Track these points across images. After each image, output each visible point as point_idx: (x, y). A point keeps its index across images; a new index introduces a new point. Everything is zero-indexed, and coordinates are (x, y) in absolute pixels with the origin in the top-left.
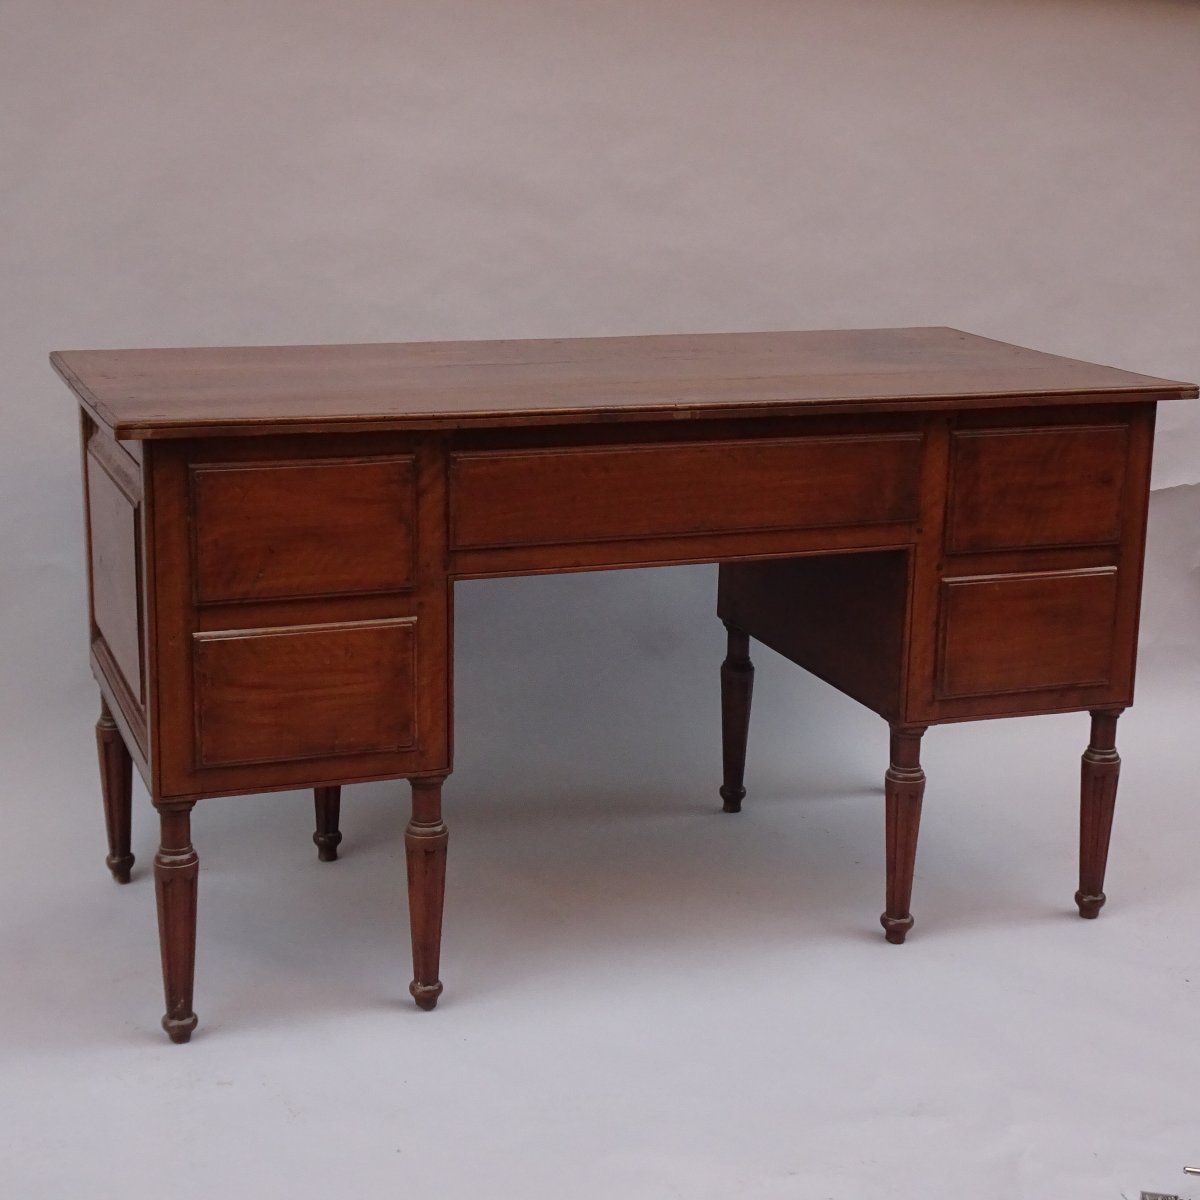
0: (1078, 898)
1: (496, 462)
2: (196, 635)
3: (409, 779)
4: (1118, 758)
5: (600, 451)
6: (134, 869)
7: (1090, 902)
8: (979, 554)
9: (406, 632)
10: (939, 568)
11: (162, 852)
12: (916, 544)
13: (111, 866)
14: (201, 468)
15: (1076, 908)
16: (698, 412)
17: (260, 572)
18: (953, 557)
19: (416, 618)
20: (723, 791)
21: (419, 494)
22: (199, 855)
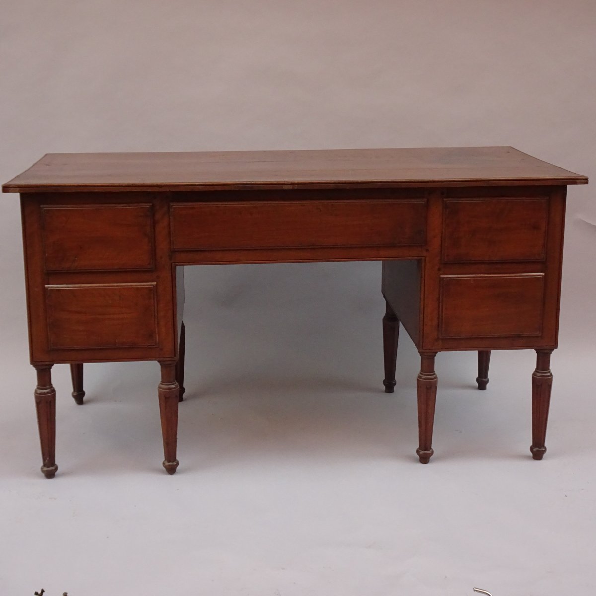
0: (532, 449)
1: (193, 208)
2: (46, 286)
3: (159, 361)
4: (551, 375)
5: (247, 204)
6: (85, 398)
7: (538, 451)
8: (461, 263)
9: (150, 289)
10: (439, 270)
11: (38, 388)
12: (425, 257)
13: (74, 397)
14: (45, 207)
15: (531, 454)
16: (296, 185)
17: (76, 257)
18: (448, 264)
19: (155, 283)
20: (384, 382)
21: (154, 224)
22: (56, 389)
